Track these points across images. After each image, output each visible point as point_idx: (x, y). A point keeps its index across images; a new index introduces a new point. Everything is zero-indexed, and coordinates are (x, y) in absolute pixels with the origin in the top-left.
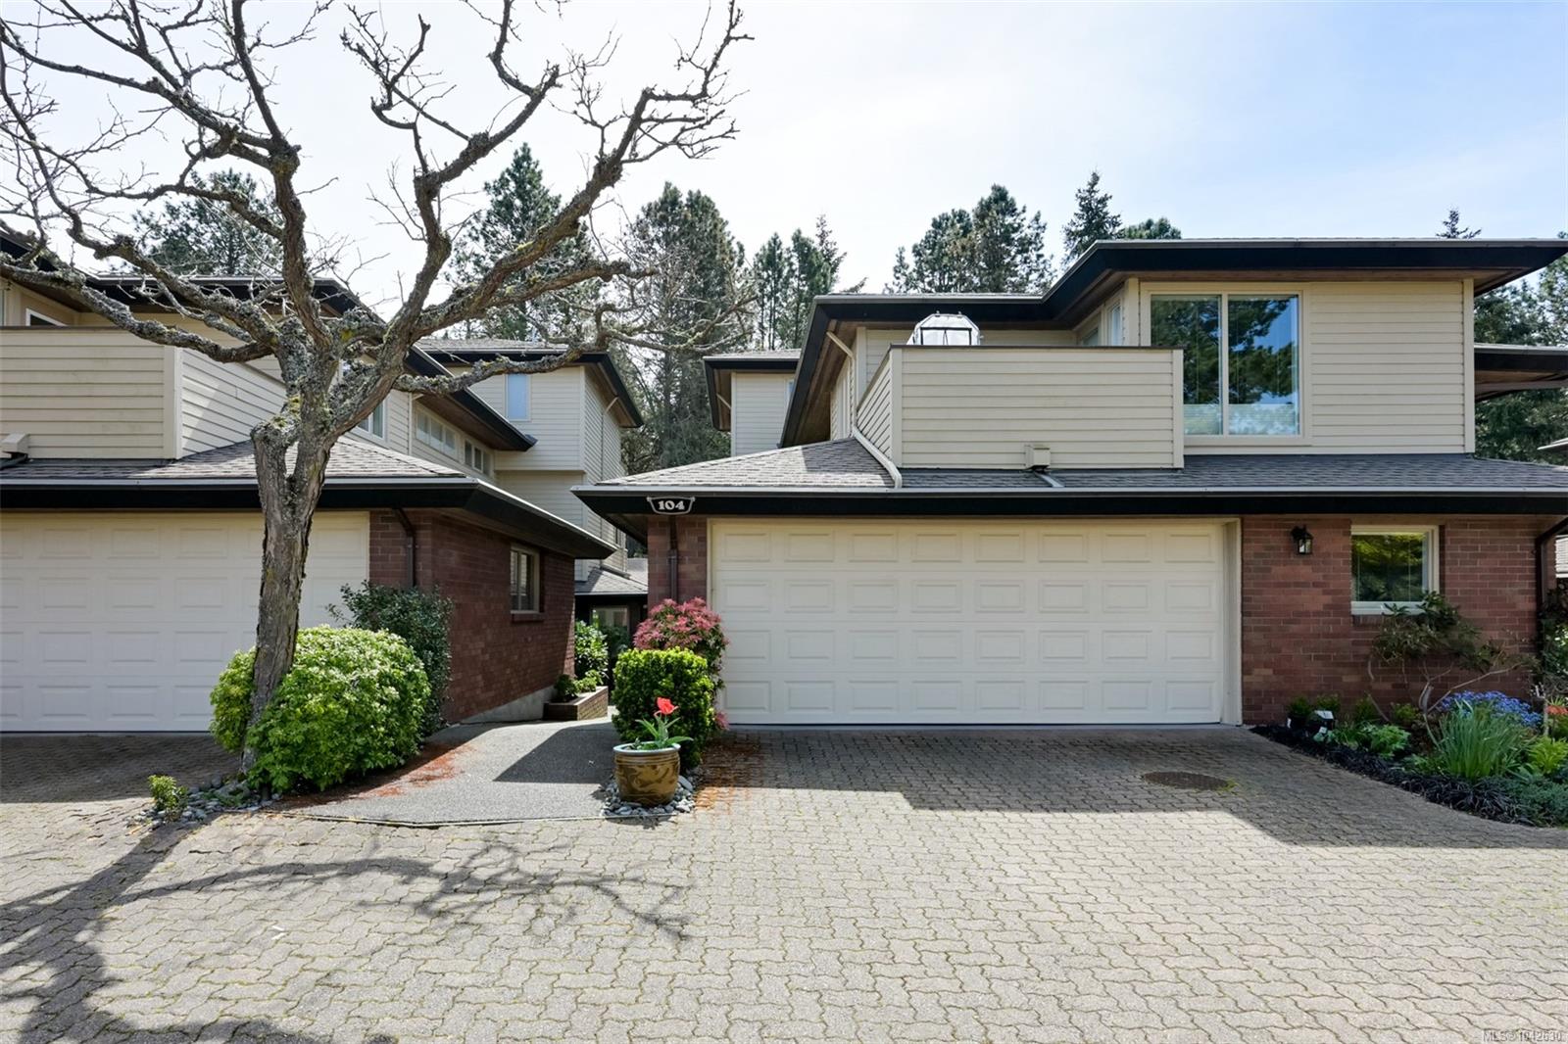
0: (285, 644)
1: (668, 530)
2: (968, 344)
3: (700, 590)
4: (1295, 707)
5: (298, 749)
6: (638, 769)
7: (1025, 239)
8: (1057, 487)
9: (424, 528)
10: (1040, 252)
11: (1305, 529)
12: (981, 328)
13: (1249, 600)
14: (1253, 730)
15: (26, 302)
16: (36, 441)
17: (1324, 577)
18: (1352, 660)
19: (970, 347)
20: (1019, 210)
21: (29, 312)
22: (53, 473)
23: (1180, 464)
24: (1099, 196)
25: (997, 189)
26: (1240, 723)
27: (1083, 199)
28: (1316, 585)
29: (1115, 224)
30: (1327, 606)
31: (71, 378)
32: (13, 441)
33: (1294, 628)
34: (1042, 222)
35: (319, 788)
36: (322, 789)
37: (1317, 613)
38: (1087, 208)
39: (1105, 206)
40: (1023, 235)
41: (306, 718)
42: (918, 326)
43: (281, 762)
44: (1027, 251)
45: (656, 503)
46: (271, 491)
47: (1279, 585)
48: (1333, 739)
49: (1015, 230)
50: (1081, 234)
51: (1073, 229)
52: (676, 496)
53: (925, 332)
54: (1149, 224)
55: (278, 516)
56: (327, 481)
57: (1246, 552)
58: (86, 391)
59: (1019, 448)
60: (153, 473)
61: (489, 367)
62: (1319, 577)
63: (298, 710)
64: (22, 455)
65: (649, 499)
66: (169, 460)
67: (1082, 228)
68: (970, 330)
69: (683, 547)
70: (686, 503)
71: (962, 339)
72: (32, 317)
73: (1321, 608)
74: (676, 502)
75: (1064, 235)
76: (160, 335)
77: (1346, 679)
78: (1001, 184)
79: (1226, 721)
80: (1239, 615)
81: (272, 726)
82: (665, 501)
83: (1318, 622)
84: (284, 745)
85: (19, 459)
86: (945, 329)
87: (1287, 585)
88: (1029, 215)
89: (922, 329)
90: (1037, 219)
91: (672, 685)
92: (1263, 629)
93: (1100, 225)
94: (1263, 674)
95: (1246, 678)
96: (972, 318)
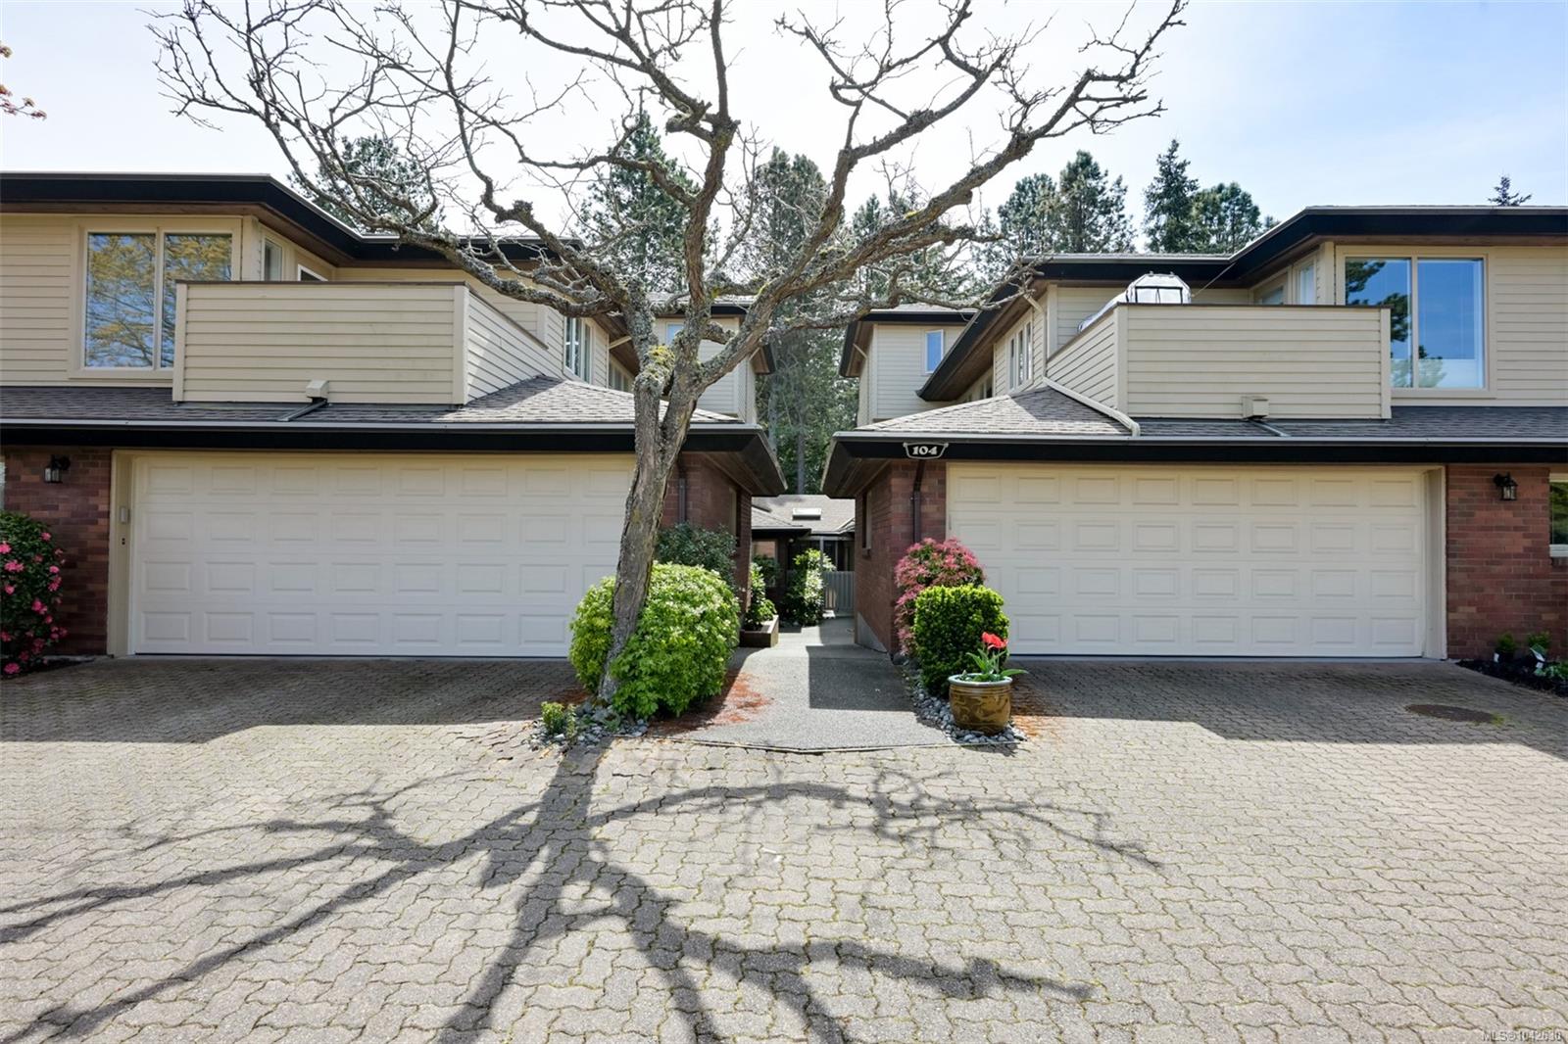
0: (644, 580)
1: (914, 473)
2: (1179, 302)
3: (939, 530)
4: (1503, 643)
5: (664, 677)
6: (982, 700)
7: (1107, 201)
8: (1284, 437)
9: (694, 469)
10: (1121, 213)
11: (1508, 476)
12: (1191, 287)
13: (1454, 542)
14: (1461, 664)
15: (299, 259)
16: (334, 387)
17: (1524, 521)
18: (1550, 599)
19: (1182, 305)
20: (1102, 173)
21: (300, 268)
22: (358, 417)
23: (1388, 415)
24: (1178, 161)
25: (1080, 153)
26: (1445, 657)
27: (1163, 164)
28: (1516, 529)
29: (1193, 188)
30: (1526, 549)
31: (368, 329)
32: (316, 387)
33: (1496, 569)
34: (1123, 185)
35: (675, 714)
36: (678, 715)
37: (1517, 556)
38: (1166, 173)
39: (1183, 170)
40: (1105, 197)
41: (670, 649)
42: (1133, 284)
43: (650, 690)
44: (1109, 212)
45: (911, 448)
46: (648, 436)
47: (1483, 529)
48: (1556, 675)
49: (1100, 192)
50: (1160, 197)
51: (1154, 191)
52: (929, 442)
53: (1139, 291)
54: (1221, 188)
55: (651, 461)
56: (692, 427)
57: (1451, 497)
58: (380, 341)
59: (1236, 399)
60: (450, 417)
61: (791, 322)
62: (1519, 521)
63: (664, 641)
64: (321, 399)
65: (905, 445)
66: (457, 406)
67: (1161, 191)
68: (1181, 289)
69: (924, 489)
70: (939, 448)
71: (1173, 297)
72: (302, 272)
73: (1521, 551)
74: (930, 447)
75: (1144, 198)
76: (520, 292)
77: (1545, 617)
78: (1085, 149)
79: (1428, 655)
80: (1444, 557)
81: (640, 657)
82: (920, 446)
83: (1519, 563)
84: (652, 674)
85: (319, 404)
86: (1158, 288)
87: (1490, 529)
88: (1111, 179)
89: (1137, 288)
90: (1118, 183)
91: (982, 620)
92: (1467, 570)
93: (1180, 189)
94: (1465, 612)
95: (1452, 615)
96: (1184, 278)
